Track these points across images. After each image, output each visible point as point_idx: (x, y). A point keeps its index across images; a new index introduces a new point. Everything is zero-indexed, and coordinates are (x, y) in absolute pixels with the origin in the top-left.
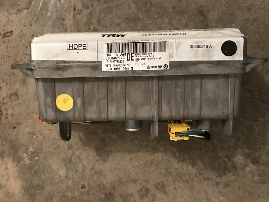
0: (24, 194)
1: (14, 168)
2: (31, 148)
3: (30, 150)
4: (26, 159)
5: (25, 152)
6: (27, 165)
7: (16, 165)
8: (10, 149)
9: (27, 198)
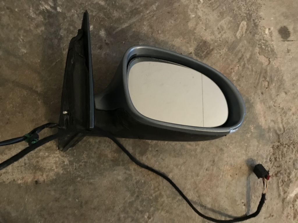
0: (253, 103)
1: (261, 121)
2: (249, 136)
3: (250, 134)
4: (252, 128)
5: (253, 133)
6: (252, 124)
7: (259, 123)
8: (263, 135)
9: (251, 100)
